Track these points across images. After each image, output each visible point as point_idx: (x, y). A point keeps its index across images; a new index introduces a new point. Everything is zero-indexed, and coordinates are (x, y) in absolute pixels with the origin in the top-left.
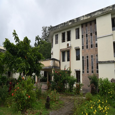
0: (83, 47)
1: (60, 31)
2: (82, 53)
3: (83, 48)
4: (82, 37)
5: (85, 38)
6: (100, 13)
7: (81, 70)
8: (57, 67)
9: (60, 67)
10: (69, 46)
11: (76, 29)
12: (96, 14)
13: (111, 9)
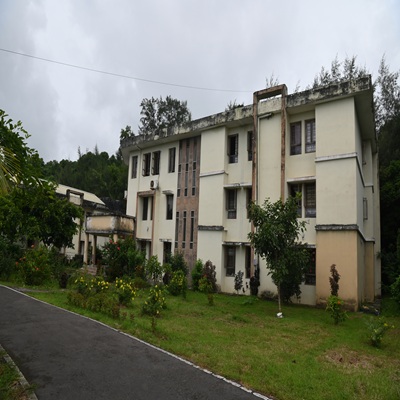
0: (179, 191)
1: (142, 150)
2: (177, 204)
3: (178, 195)
4: (179, 170)
5: (183, 171)
6: (206, 124)
7: (173, 242)
8: (125, 231)
9: (134, 232)
10: (155, 186)
11: (170, 150)
12: (200, 125)
13: (224, 120)
